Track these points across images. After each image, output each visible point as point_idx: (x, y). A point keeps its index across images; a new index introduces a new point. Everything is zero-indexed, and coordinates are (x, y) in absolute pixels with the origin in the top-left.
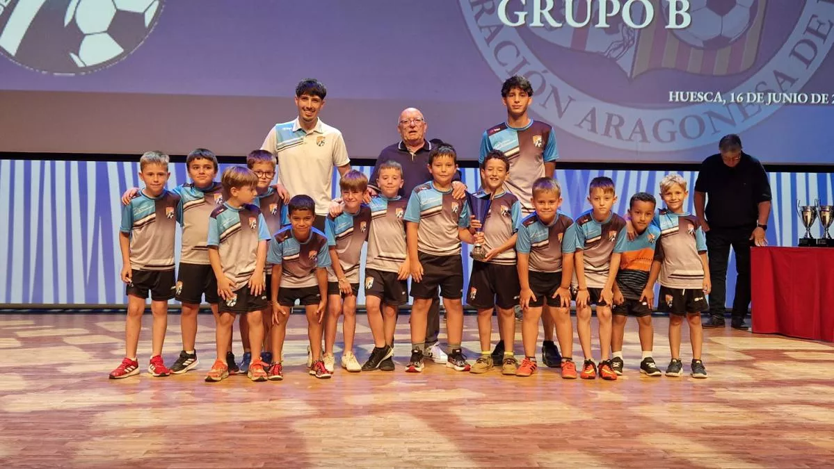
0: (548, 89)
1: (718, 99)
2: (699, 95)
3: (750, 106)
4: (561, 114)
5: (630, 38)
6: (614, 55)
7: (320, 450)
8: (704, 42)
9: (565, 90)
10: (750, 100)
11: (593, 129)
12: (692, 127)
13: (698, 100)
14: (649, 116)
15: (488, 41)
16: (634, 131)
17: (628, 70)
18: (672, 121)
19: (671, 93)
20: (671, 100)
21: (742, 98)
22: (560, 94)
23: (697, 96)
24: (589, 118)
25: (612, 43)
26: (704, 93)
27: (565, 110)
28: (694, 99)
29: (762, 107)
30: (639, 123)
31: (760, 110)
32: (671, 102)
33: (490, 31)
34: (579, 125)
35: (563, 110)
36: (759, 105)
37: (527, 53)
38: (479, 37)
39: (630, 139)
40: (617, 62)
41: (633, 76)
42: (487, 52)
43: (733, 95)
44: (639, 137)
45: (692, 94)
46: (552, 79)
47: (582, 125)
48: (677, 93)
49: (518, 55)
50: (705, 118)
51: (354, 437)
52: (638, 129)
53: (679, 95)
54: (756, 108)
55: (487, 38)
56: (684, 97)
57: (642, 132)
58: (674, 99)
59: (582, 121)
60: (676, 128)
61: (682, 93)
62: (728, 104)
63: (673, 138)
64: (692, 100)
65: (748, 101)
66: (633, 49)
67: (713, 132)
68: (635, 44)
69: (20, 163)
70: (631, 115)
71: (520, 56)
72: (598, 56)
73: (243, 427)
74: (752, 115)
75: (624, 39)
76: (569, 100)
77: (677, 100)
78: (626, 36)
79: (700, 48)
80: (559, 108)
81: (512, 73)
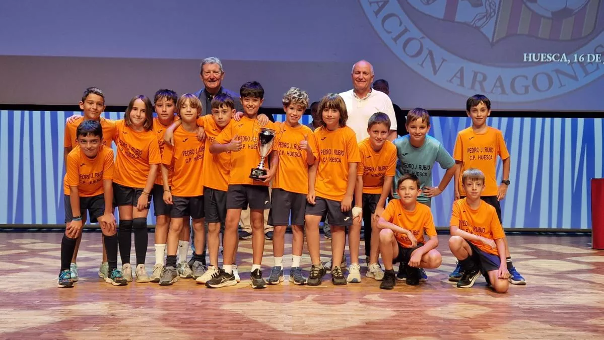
1: (563, 60)
2: (548, 56)
3: (590, 65)
4: (435, 72)
5: (492, 10)
6: (479, 24)
8: (553, 13)
9: (439, 52)
10: (590, 60)
11: (462, 84)
12: (542, 82)
13: (548, 60)
14: (507, 74)
15: (377, 13)
16: (495, 86)
17: (490, 36)
18: (526, 78)
19: (525, 55)
20: (525, 60)
21: (583, 59)
22: (435, 56)
23: (546, 57)
24: (458, 75)
25: (477, 15)
26: (552, 55)
27: (439, 68)
28: (544, 59)
29: (599, 65)
30: (499, 79)
31: (598, 68)
32: (525, 62)
33: (379, 6)
34: (450, 81)
35: (437, 69)
36: (597, 64)
37: (408, 23)
38: (369, 10)
39: (492, 92)
40: (482, 30)
41: (494, 41)
42: (376, 22)
43: (576, 56)
44: (499, 90)
45: (542, 55)
46: (428, 44)
47: (453, 80)
48: (530, 55)
49: (401, 23)
50: (554, 75)
51: (269, 331)
52: (498, 84)
53: (532, 56)
54: (595, 66)
55: (375, 11)
56: (536, 58)
57: (502, 86)
58: (528, 59)
59: (453, 78)
60: (529, 82)
61: (534, 55)
62: (571, 63)
63: (527, 91)
64: (542, 60)
65: (589, 61)
66: (494, 19)
67: (560, 86)
68: (496, 15)
69: (5, 113)
70: (492, 72)
71: (403, 25)
72: (465, 23)
73: (180, 323)
74: (592, 72)
75: (487, 11)
76: (442, 60)
77: (530, 60)
78: (488, 8)
79: (549, 18)
80: (434, 67)
81: (396, 40)
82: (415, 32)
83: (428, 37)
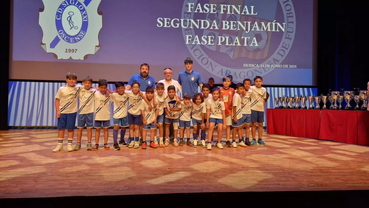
0: (209, 63)
4: (213, 70)
6: (228, 53)
7: (142, 169)
8: (254, 50)
9: (214, 63)
11: (222, 74)
12: (250, 74)
15: (192, 48)
17: (232, 57)
18: (245, 73)
19: (244, 64)
20: (244, 66)
21: (264, 66)
22: (213, 64)
24: (221, 71)
25: (227, 50)
29: (270, 69)
30: (235, 73)
31: (269, 69)
34: (218, 73)
35: (213, 68)
37: (203, 52)
38: (189, 47)
40: (229, 55)
41: (234, 59)
42: (191, 52)
43: (261, 65)
45: (250, 64)
46: (210, 60)
49: (200, 52)
50: (254, 72)
56: (248, 65)
57: (236, 76)
58: (245, 66)
62: (260, 68)
65: (266, 67)
66: (233, 51)
67: (256, 75)
69: (51, 84)
72: (223, 53)
74: (267, 71)
75: (231, 48)
76: (215, 66)
79: (252, 51)
80: (212, 68)
81: (199, 58)
82: (205, 56)
83: (210, 58)
